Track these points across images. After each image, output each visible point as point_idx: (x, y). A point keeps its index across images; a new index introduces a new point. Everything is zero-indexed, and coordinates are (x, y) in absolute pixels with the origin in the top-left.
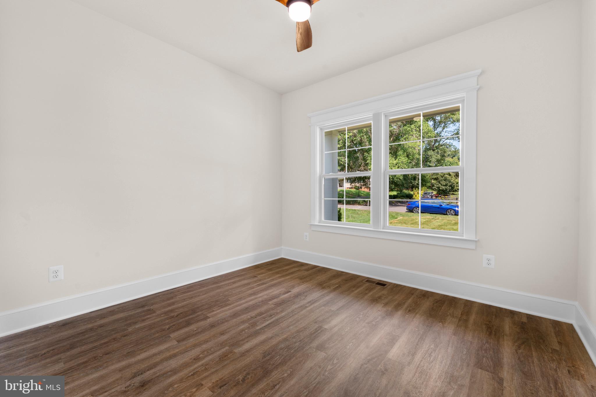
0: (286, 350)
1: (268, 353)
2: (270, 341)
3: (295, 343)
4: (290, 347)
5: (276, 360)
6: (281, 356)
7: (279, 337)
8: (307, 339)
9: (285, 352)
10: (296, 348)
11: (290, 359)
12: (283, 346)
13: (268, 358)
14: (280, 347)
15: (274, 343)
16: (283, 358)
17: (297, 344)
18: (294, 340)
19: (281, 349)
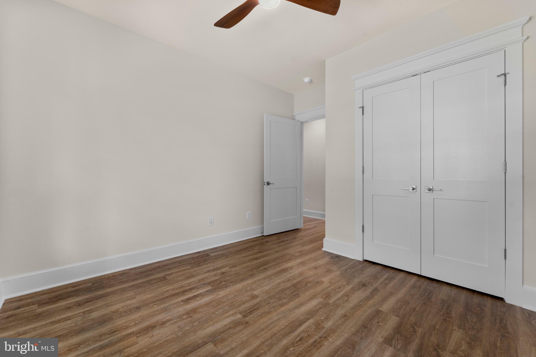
0: (282, 297)
1: (296, 296)
2: (296, 305)
3: (274, 302)
4: (279, 299)
5: (289, 291)
6: (286, 294)
7: (288, 308)
8: (263, 305)
9: (283, 296)
10: (274, 298)
11: (279, 291)
12: (285, 301)
13: (295, 293)
14: (287, 300)
15: (292, 303)
16: (284, 293)
17: (272, 301)
18: (274, 304)
19: (285, 298)
